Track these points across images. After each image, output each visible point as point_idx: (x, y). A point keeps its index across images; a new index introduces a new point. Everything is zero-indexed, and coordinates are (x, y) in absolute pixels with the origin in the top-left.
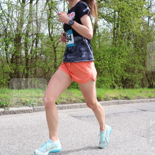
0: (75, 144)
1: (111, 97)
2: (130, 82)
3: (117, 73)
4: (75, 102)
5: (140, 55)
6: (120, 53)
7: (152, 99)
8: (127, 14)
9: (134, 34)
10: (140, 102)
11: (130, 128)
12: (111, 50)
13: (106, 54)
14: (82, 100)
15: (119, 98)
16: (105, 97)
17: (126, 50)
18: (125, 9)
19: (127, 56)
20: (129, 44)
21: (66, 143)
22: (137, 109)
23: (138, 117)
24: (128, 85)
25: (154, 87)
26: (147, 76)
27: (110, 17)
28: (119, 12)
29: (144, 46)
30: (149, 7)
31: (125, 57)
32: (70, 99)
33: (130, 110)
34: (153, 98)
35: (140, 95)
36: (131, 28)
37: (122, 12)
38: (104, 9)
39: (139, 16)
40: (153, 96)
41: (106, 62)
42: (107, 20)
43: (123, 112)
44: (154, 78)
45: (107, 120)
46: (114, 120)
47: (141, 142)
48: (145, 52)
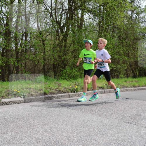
0: (65, 131)
2: (115, 72)
4: (64, 92)
5: (124, 47)
7: (136, 88)
8: (111, 8)
9: (118, 27)
10: (125, 91)
11: (116, 115)
14: (71, 90)
15: (105, 87)
16: (92, 87)
17: (111, 42)
18: (109, 4)
19: (112, 48)
20: (113, 36)
21: (57, 131)
22: (122, 97)
23: (123, 105)
24: (114, 75)
25: (137, 77)
26: (131, 67)
27: (95, 11)
28: (103, 6)
29: (128, 38)
30: (132, 2)
31: (110, 49)
32: (59, 89)
33: (115, 98)
34: (137, 87)
35: (125, 84)
36: (116, 21)
37: (107, 6)
38: (90, 4)
39: (122, 10)
40: (137, 85)
42: (93, 14)
43: (109, 101)
44: (137, 68)
45: (94, 109)
46: (101, 108)
47: (127, 128)
48: (129, 44)
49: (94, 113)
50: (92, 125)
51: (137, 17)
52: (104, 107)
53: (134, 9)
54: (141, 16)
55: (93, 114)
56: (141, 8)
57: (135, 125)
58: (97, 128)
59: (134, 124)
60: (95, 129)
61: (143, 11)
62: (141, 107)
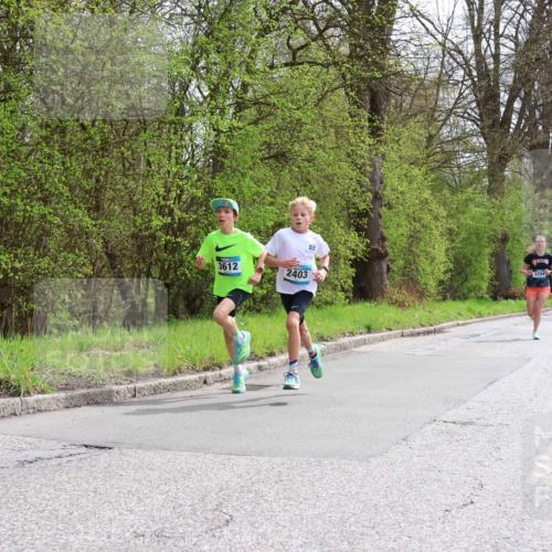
5: (70, 154)
7: (140, 385)
20: (9, 88)
22: (59, 441)
23: (67, 486)
24: (15, 314)
26: (113, 266)
33: (21, 450)
34: (146, 376)
44: (149, 274)
48: (98, 138)
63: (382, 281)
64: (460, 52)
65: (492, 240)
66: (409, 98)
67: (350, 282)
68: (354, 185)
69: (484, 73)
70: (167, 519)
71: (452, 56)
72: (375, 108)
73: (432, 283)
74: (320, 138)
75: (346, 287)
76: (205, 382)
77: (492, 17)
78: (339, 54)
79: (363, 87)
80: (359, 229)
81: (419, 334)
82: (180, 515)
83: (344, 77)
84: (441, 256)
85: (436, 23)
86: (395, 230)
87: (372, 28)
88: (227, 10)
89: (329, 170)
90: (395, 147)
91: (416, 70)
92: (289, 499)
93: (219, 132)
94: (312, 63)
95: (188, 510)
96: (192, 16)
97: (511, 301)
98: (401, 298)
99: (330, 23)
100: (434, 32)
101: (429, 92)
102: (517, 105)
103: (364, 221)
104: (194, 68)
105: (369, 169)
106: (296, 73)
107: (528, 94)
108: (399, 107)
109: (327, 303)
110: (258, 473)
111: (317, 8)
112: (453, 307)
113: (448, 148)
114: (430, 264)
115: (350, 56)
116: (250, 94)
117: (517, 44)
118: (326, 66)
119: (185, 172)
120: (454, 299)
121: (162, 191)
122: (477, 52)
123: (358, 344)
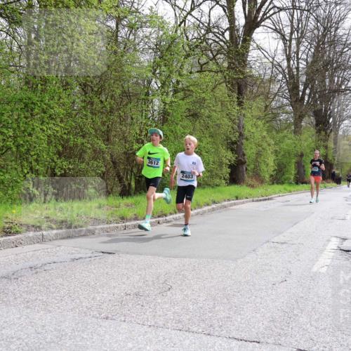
1: (21, 225)
3: (37, 160)
5: (95, 114)
6: (45, 106)
7: (128, 224)
8: (60, 6)
11: (73, 301)
12: (21, 100)
13: (5, 109)
16: (7, 226)
17: (59, 100)
19: (62, 116)
20: (67, 84)
22: (91, 250)
23: (95, 271)
25: (132, 192)
26: (115, 167)
27: (14, 10)
31: (58, 120)
33: (72, 254)
34: (130, 220)
40: (130, 214)
41: (6, 132)
42: (8, 17)
43: (54, 263)
44: (132, 171)
45: (11, 288)
46: (31, 284)
47: (102, 333)
48: (108, 106)
49: (11, 299)
50: (5, 337)
51: (132, 37)
52: (42, 279)
53: (122, 15)
54: (141, 35)
55: (6, 305)
56: (140, 13)
57: (124, 321)
58: (18, 342)
59: (121, 321)
60: (11, 346)
61: (145, 23)
62: (139, 273)
63: (243, 174)
64: (280, 66)
65: (296, 155)
66: (256, 88)
67: (228, 175)
68: (230, 129)
69: (292, 76)
70: (141, 287)
71: (276, 68)
72: (240, 93)
73: (267, 176)
74: (214, 106)
75: (226, 177)
76: (159, 223)
77: (295, 50)
78: (223, 67)
79: (234, 82)
80: (232, 150)
81: (261, 200)
82: (147, 285)
83: (225, 77)
84: (271, 163)
85: (269, 52)
86: (250, 151)
87: (238, 55)
88: (170, 46)
89: (218, 122)
90: (250, 111)
91: (260, 75)
92: (199, 278)
93: (165, 104)
94: (210, 71)
95: (150, 283)
96: (153, 49)
97: (305, 185)
98: (252, 183)
99: (219, 52)
100: (268, 57)
101: (266, 85)
102: (308, 91)
103: (234, 146)
104: (154, 73)
105: (237, 121)
106: (202, 76)
107: (312, 86)
108: (251, 92)
109: (217, 185)
110: (184, 266)
111: (213, 45)
112: (277, 187)
113: (275, 111)
114: (266, 167)
115: (228, 68)
116: (180, 86)
117: (307, 63)
118: (217, 72)
119: (149, 123)
120: (277, 183)
121: (138, 132)
122: (289, 66)
123: (231, 205)
